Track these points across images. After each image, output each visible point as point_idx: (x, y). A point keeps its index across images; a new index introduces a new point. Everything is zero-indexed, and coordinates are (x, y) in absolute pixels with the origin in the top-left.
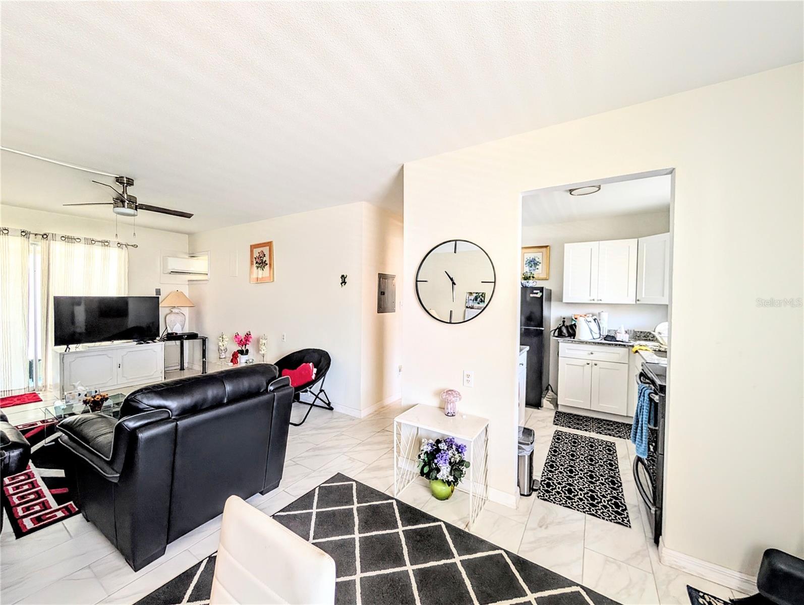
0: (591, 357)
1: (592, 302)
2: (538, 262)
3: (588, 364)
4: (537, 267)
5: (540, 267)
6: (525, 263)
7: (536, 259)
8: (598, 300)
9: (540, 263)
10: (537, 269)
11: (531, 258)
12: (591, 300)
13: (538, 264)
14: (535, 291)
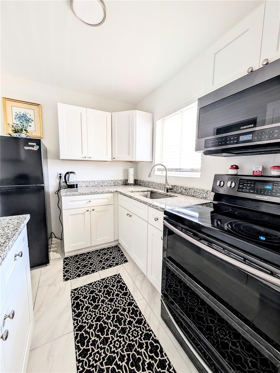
0: (90, 204)
1: (85, 159)
2: (30, 119)
3: (88, 211)
4: (30, 124)
5: (32, 124)
6: (14, 117)
7: (27, 114)
8: (88, 158)
9: (33, 121)
10: (30, 126)
11: (21, 114)
12: (83, 158)
13: (30, 121)
14: (29, 144)
